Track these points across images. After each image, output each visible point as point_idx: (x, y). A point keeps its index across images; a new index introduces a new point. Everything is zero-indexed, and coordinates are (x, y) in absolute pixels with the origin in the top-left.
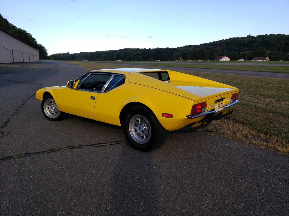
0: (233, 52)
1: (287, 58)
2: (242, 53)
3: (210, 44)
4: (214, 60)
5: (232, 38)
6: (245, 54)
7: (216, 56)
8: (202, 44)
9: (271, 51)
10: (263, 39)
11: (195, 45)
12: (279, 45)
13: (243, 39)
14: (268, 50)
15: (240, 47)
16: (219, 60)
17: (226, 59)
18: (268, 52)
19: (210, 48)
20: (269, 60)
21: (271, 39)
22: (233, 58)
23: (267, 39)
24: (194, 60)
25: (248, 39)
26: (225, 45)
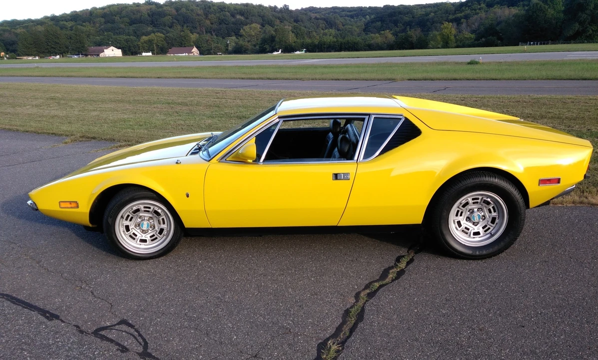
0: (125, 37)
1: (227, 50)
2: (145, 38)
3: (64, 18)
4: (86, 55)
5: (113, 5)
6: (150, 41)
7: (89, 46)
8: (46, 18)
9: (198, 35)
10: (177, 10)
11: (30, 21)
12: (208, 22)
13: (137, 8)
14: (192, 33)
15: (135, 25)
16: (98, 55)
17: (113, 52)
18: (194, 37)
19: (70, 26)
20: (198, 52)
21: (192, 10)
22: (130, 50)
23: (184, 10)
24: (38, 56)
25: (149, 7)
26: (103, 20)
